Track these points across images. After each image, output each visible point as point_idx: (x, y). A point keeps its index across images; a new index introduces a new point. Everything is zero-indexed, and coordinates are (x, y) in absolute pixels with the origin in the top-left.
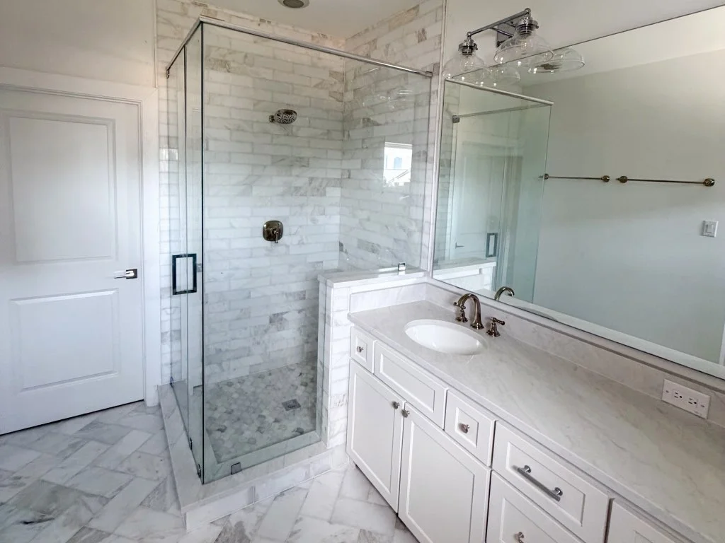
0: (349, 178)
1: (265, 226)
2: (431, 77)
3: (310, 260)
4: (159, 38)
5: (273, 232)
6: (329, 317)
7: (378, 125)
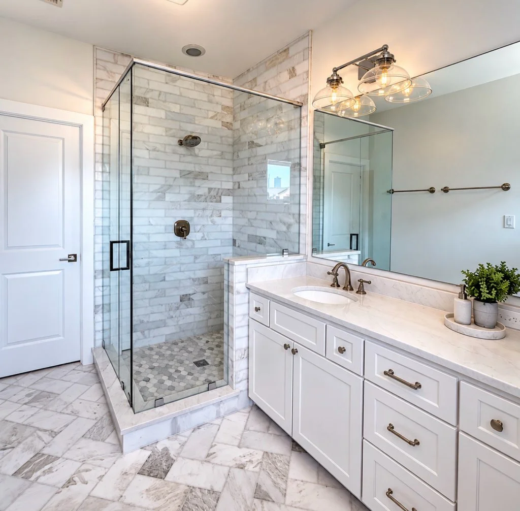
0: (239, 188)
1: (176, 224)
2: (301, 106)
3: (210, 253)
4: (97, 80)
5: (182, 229)
6: (232, 287)
7: (260, 146)
